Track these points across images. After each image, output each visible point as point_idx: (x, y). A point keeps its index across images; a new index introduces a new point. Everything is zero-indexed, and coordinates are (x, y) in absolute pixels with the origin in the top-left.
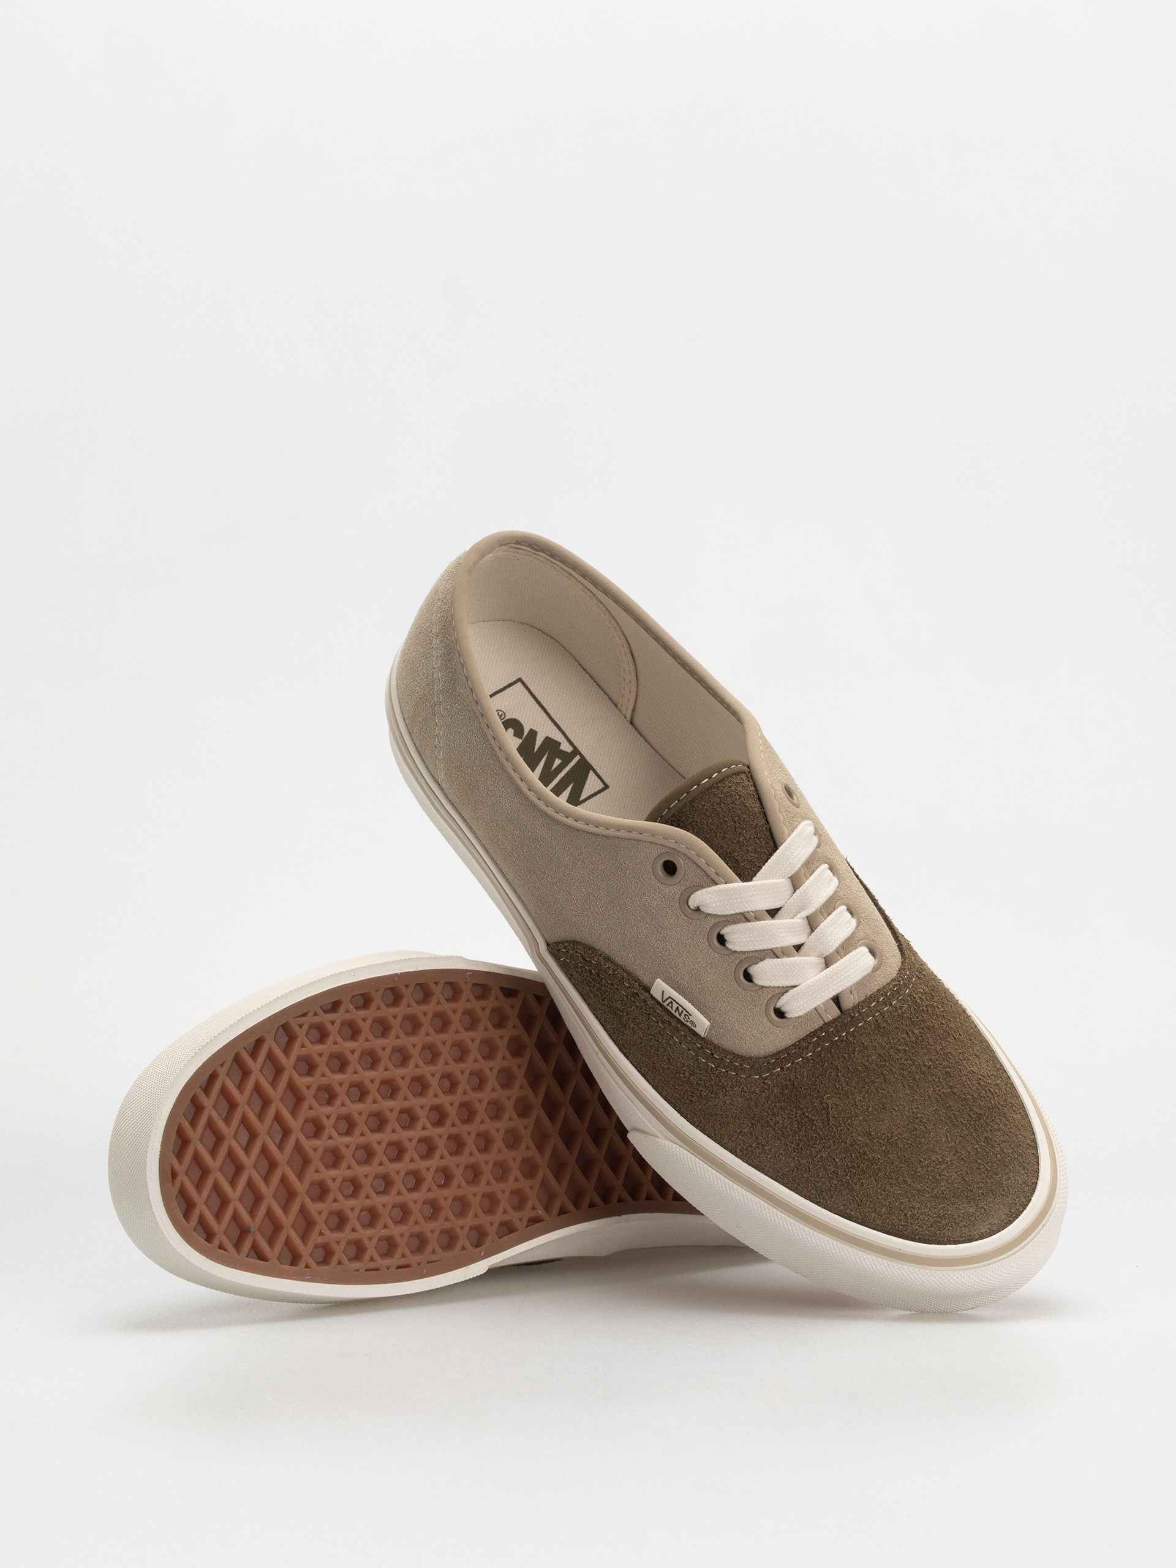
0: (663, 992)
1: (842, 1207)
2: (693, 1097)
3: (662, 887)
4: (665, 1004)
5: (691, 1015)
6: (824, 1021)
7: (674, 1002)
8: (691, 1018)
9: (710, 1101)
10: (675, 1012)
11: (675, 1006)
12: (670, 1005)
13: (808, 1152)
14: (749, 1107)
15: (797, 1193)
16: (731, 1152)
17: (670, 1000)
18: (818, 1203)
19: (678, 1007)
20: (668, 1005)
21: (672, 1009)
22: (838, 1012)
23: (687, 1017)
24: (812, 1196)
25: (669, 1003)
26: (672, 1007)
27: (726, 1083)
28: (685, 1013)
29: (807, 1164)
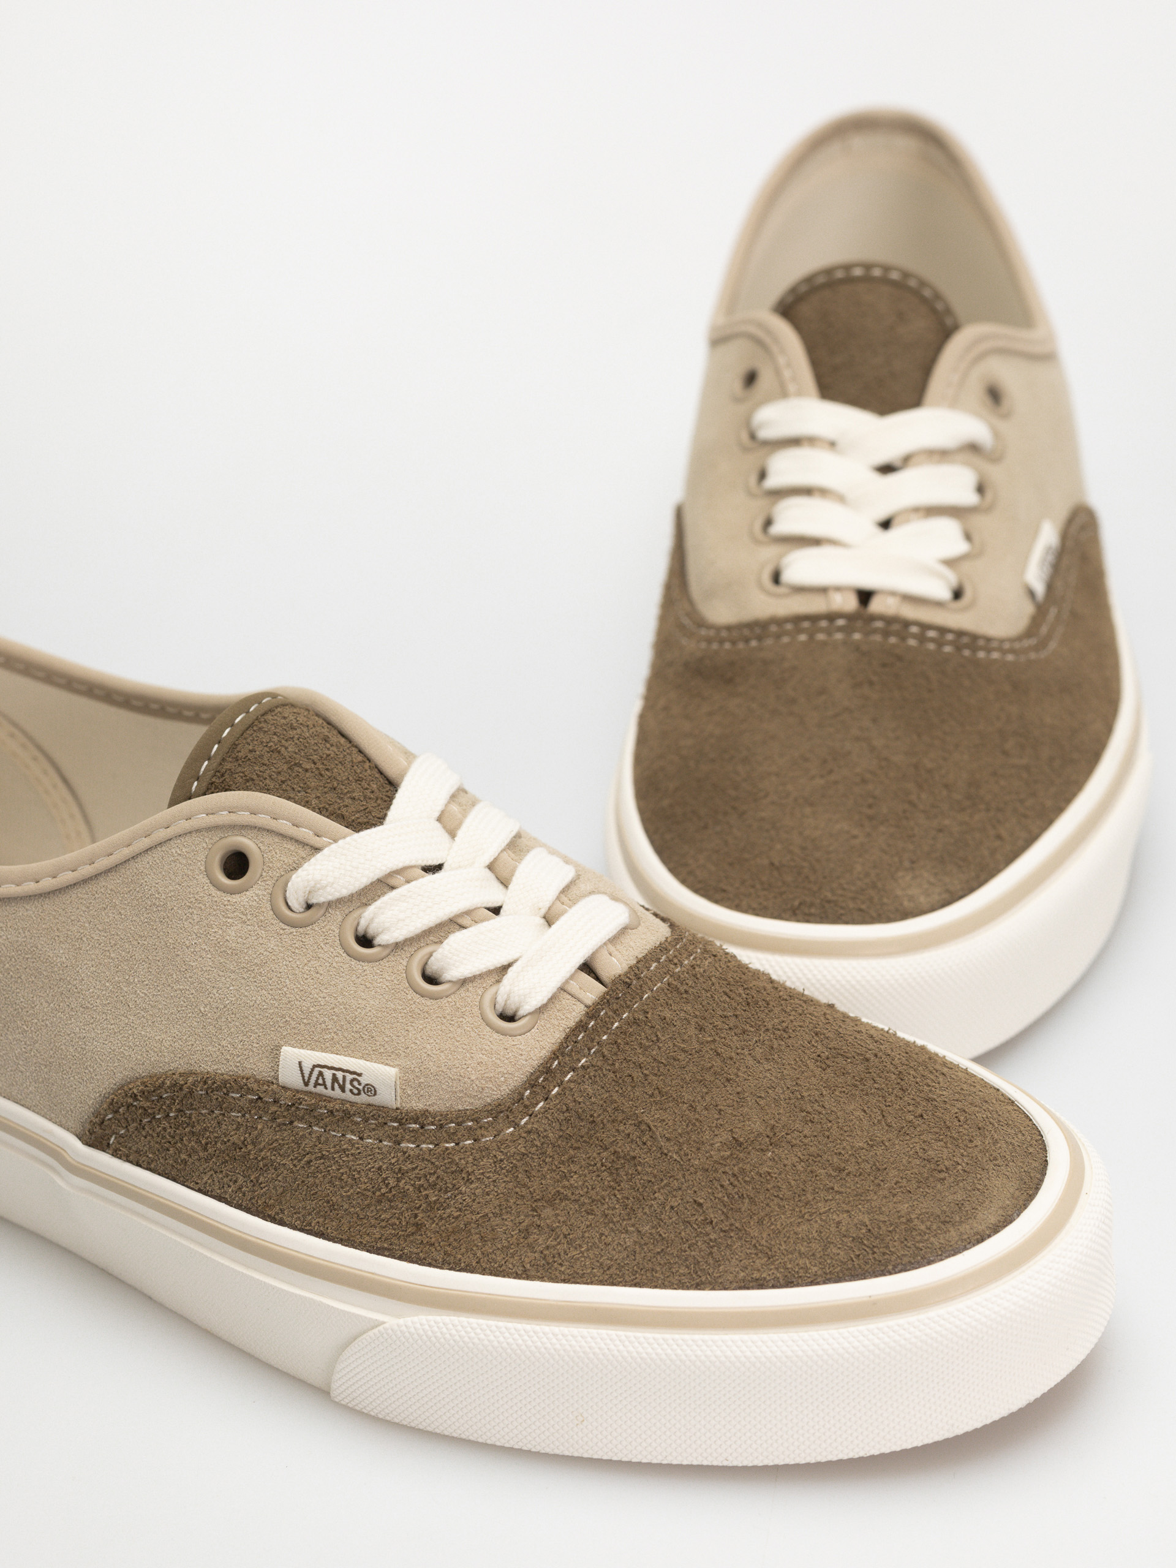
0: (300, 1063)
1: (742, 1274)
2: (416, 1216)
3: (236, 898)
4: (311, 1088)
5: (360, 1075)
6: (586, 1006)
7: (324, 1071)
8: (364, 1080)
9: (448, 1206)
10: (333, 1089)
11: (328, 1074)
12: (320, 1081)
13: (647, 1210)
14: (519, 1184)
15: (656, 1287)
16: (517, 1276)
17: (317, 1070)
18: (698, 1286)
19: (334, 1075)
20: (316, 1084)
21: (326, 1088)
22: (601, 989)
23: (355, 1083)
24: (685, 1279)
25: (318, 1079)
26: (324, 1084)
27: (463, 1161)
28: (349, 1077)
29: (654, 1231)
